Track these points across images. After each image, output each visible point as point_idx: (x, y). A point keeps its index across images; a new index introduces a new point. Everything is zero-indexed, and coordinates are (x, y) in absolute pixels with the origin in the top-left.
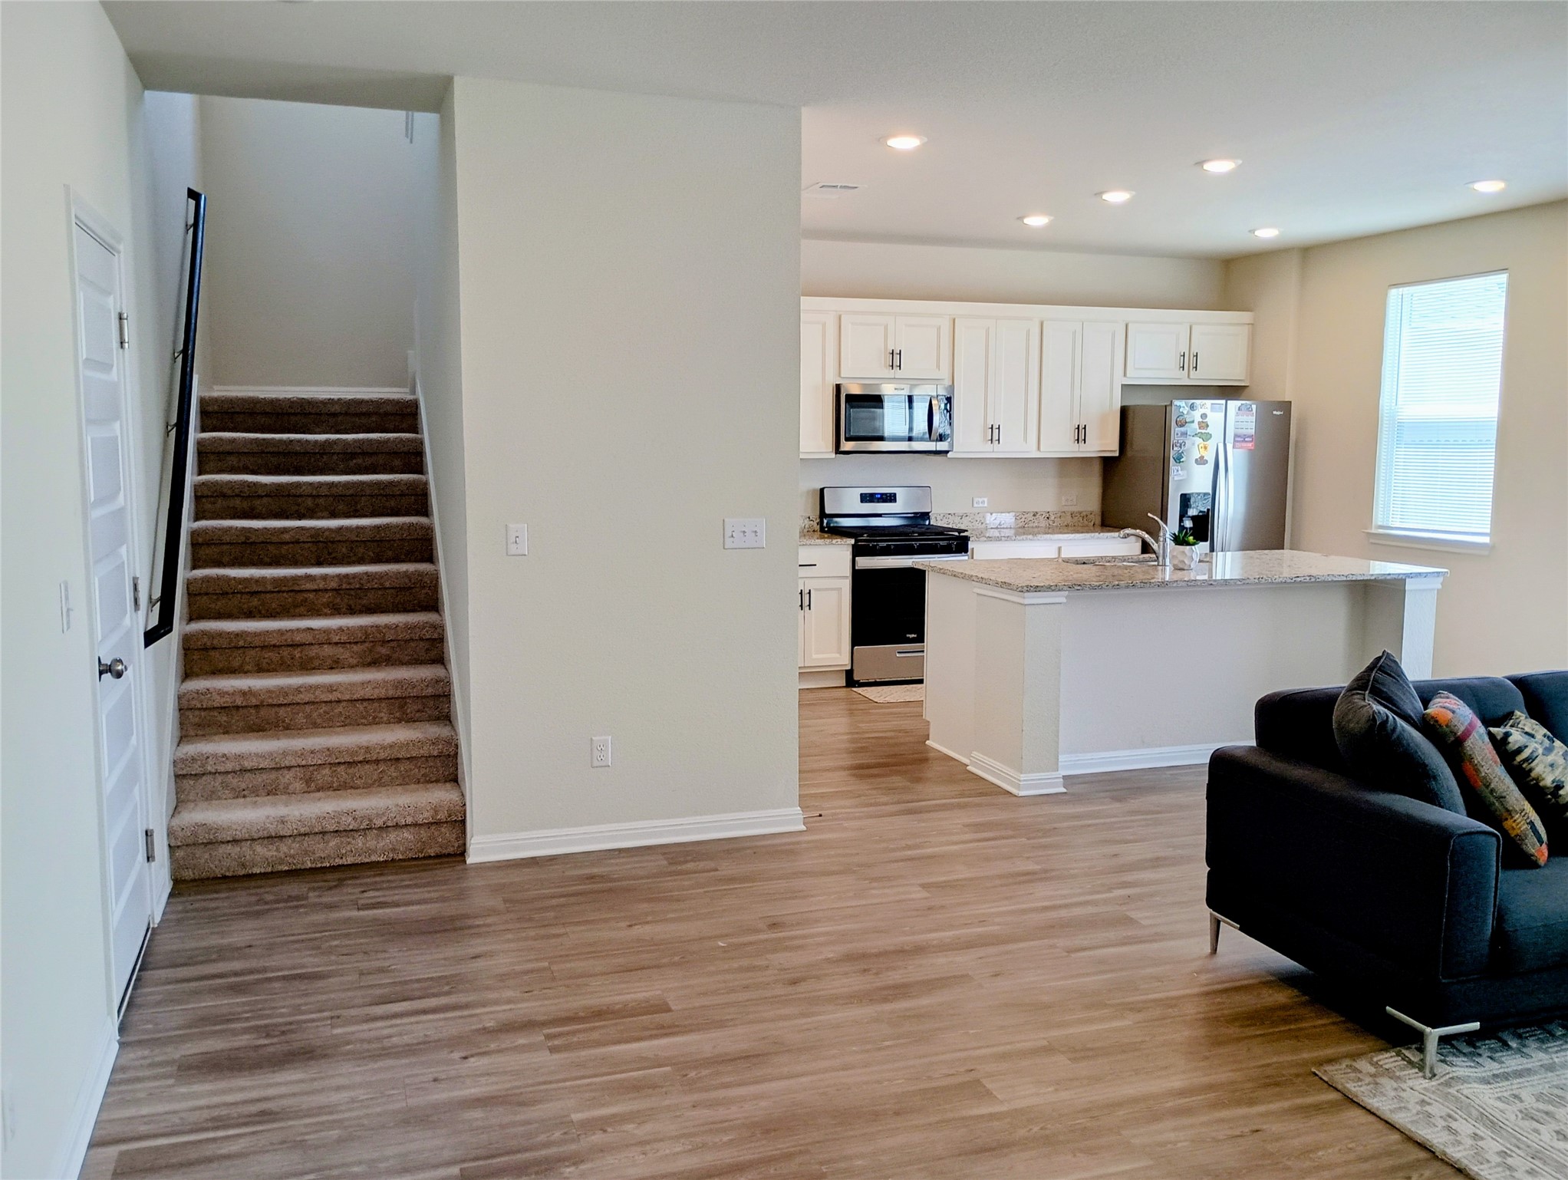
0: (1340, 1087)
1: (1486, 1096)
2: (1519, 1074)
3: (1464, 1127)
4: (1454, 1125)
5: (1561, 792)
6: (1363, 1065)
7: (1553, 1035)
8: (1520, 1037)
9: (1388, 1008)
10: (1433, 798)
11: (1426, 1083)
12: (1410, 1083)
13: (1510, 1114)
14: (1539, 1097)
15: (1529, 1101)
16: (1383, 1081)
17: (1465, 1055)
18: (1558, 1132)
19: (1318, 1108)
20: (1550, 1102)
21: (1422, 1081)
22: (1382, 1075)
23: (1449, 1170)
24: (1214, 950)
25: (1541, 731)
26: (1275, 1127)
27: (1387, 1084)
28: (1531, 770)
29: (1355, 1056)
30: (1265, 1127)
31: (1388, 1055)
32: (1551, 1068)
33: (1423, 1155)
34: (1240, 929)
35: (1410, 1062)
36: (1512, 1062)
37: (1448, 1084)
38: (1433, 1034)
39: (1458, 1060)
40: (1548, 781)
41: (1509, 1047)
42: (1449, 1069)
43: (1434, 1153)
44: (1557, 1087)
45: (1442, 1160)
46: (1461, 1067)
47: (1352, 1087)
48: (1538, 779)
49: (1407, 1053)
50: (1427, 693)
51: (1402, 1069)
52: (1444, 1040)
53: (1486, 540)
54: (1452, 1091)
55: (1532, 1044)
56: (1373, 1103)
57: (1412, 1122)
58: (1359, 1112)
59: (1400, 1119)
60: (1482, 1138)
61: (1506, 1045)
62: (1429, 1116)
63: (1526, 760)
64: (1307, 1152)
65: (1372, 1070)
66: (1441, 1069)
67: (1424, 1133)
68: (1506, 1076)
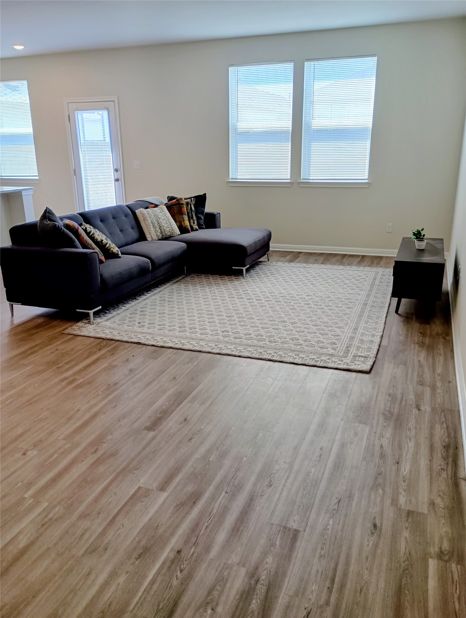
0: (72, 334)
1: (108, 323)
2: (113, 317)
3: (107, 331)
4: (104, 332)
5: (103, 242)
6: (74, 327)
7: (115, 308)
8: (108, 310)
9: (77, 310)
10: (76, 247)
11: (92, 326)
12: (88, 327)
13: (115, 325)
14: (120, 320)
15: (118, 322)
16: (81, 329)
17: (98, 317)
18: (128, 326)
19: (69, 340)
20: (123, 321)
21: (91, 326)
22: (81, 328)
23: (109, 341)
24: (13, 315)
25: (92, 227)
26: (62, 347)
27: (83, 329)
28: (94, 237)
29: (71, 326)
30: (59, 348)
31: (79, 323)
32: (118, 314)
33: (101, 340)
34: (22, 305)
35: (86, 323)
36: (109, 316)
37: (98, 324)
38: (91, 312)
39: (97, 319)
40: (99, 240)
41: (107, 313)
42: (96, 321)
43: (103, 339)
44: (122, 317)
45: (106, 339)
46: (98, 320)
47: (75, 333)
48: (97, 239)
49: (83, 321)
50: (62, 219)
51: (85, 325)
52: (94, 313)
53: (37, 178)
54: (100, 325)
55: (112, 311)
56: (83, 334)
57: (95, 334)
58: (80, 337)
59: (91, 335)
60: (112, 332)
61: (106, 313)
62: (98, 332)
63: (92, 235)
64: (72, 350)
65: (78, 328)
66: (95, 321)
67: (99, 336)
68: (110, 319)
